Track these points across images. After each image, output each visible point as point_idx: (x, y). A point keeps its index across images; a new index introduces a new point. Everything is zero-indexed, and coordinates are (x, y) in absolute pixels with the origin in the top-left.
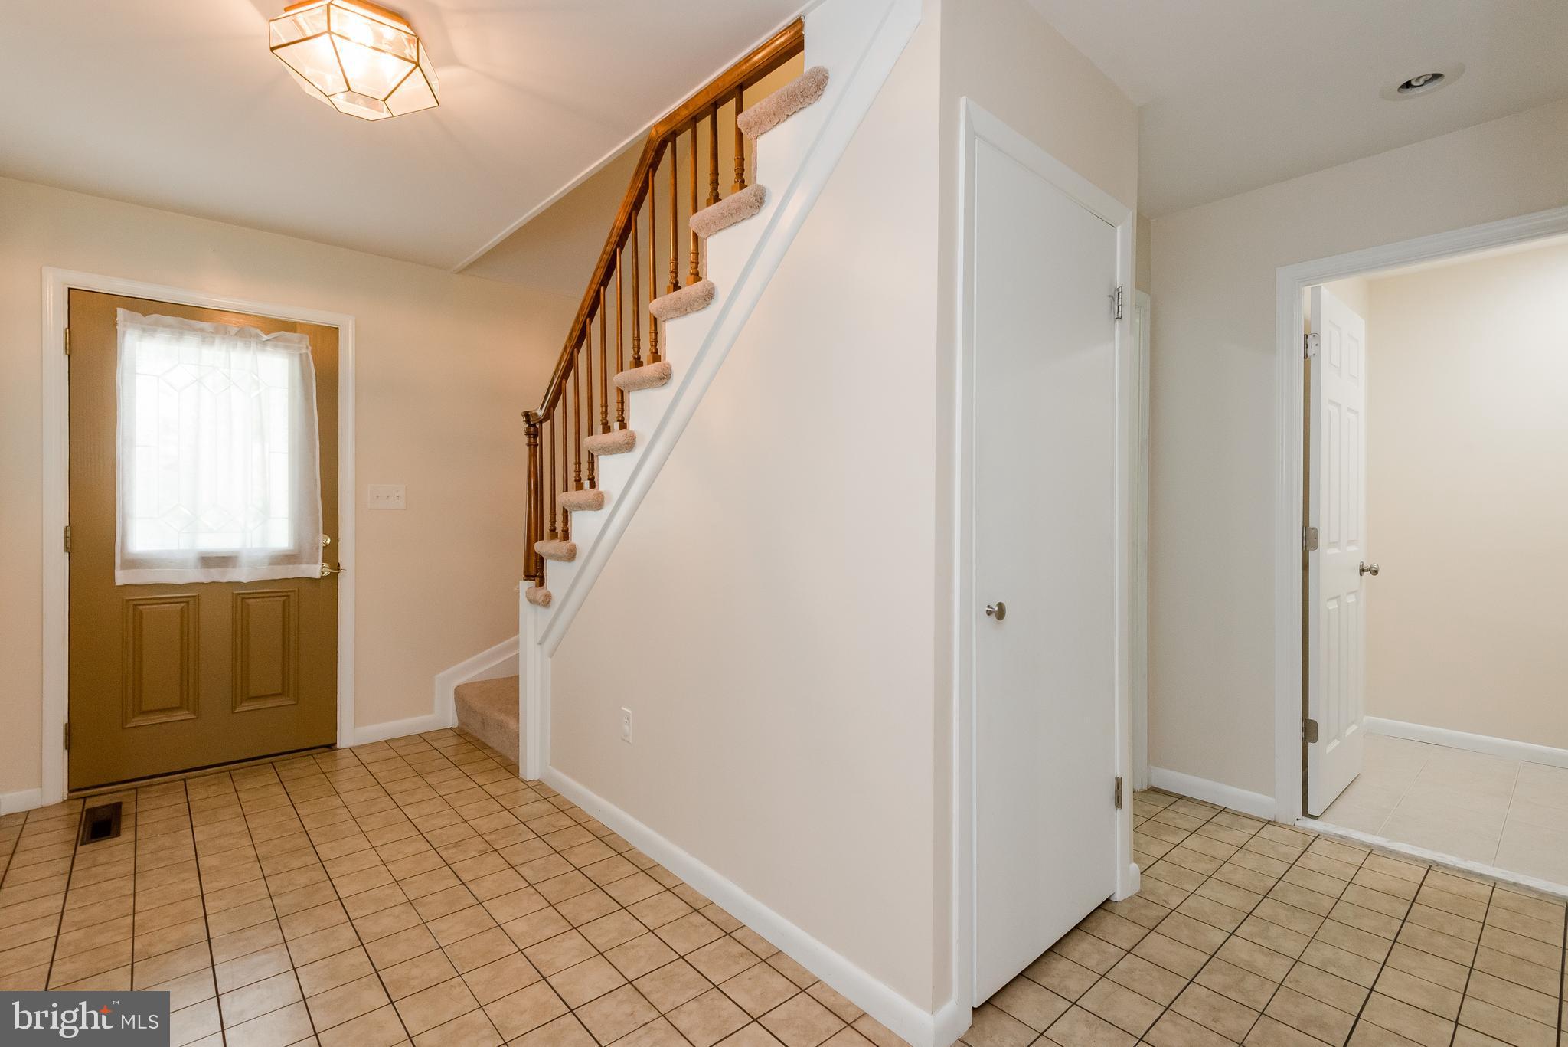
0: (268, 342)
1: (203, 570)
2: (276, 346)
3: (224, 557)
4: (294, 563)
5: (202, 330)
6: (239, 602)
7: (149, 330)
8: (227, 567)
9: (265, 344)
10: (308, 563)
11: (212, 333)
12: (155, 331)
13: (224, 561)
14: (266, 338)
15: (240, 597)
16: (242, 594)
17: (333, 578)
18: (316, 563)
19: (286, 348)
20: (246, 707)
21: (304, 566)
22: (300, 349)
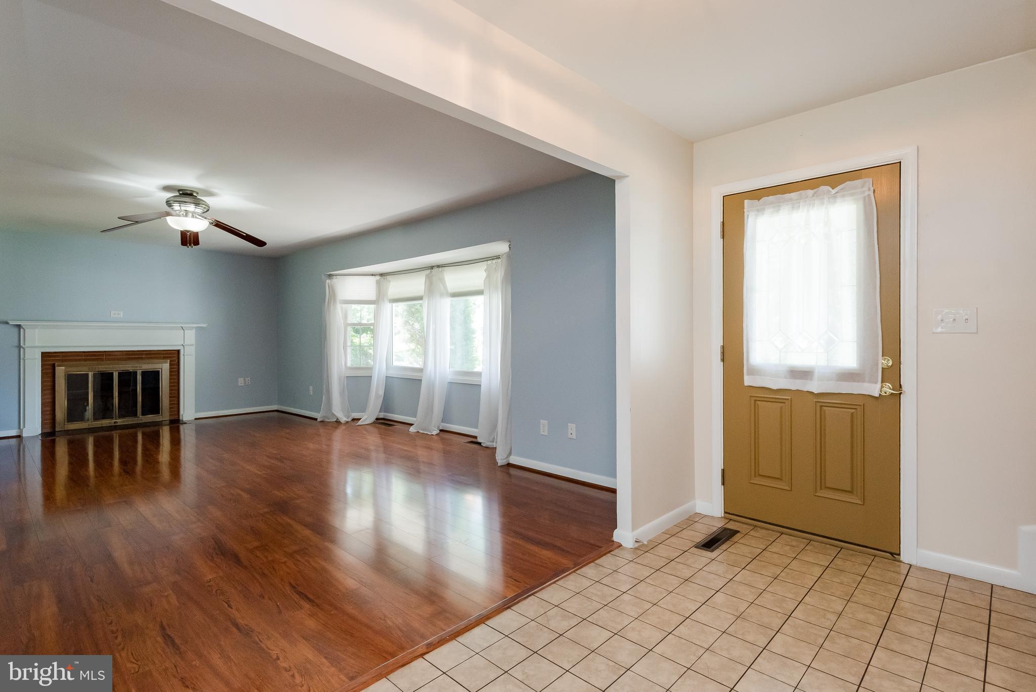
0: (837, 194)
1: (791, 380)
2: (843, 196)
3: (804, 372)
4: (859, 381)
5: (791, 199)
6: (818, 409)
7: (760, 211)
8: (807, 380)
9: (835, 197)
10: (869, 382)
11: (797, 199)
12: (764, 209)
13: (804, 374)
14: (834, 191)
15: (819, 404)
16: (820, 402)
17: (897, 396)
18: (876, 383)
19: (852, 195)
20: (822, 493)
21: (866, 385)
22: (864, 192)
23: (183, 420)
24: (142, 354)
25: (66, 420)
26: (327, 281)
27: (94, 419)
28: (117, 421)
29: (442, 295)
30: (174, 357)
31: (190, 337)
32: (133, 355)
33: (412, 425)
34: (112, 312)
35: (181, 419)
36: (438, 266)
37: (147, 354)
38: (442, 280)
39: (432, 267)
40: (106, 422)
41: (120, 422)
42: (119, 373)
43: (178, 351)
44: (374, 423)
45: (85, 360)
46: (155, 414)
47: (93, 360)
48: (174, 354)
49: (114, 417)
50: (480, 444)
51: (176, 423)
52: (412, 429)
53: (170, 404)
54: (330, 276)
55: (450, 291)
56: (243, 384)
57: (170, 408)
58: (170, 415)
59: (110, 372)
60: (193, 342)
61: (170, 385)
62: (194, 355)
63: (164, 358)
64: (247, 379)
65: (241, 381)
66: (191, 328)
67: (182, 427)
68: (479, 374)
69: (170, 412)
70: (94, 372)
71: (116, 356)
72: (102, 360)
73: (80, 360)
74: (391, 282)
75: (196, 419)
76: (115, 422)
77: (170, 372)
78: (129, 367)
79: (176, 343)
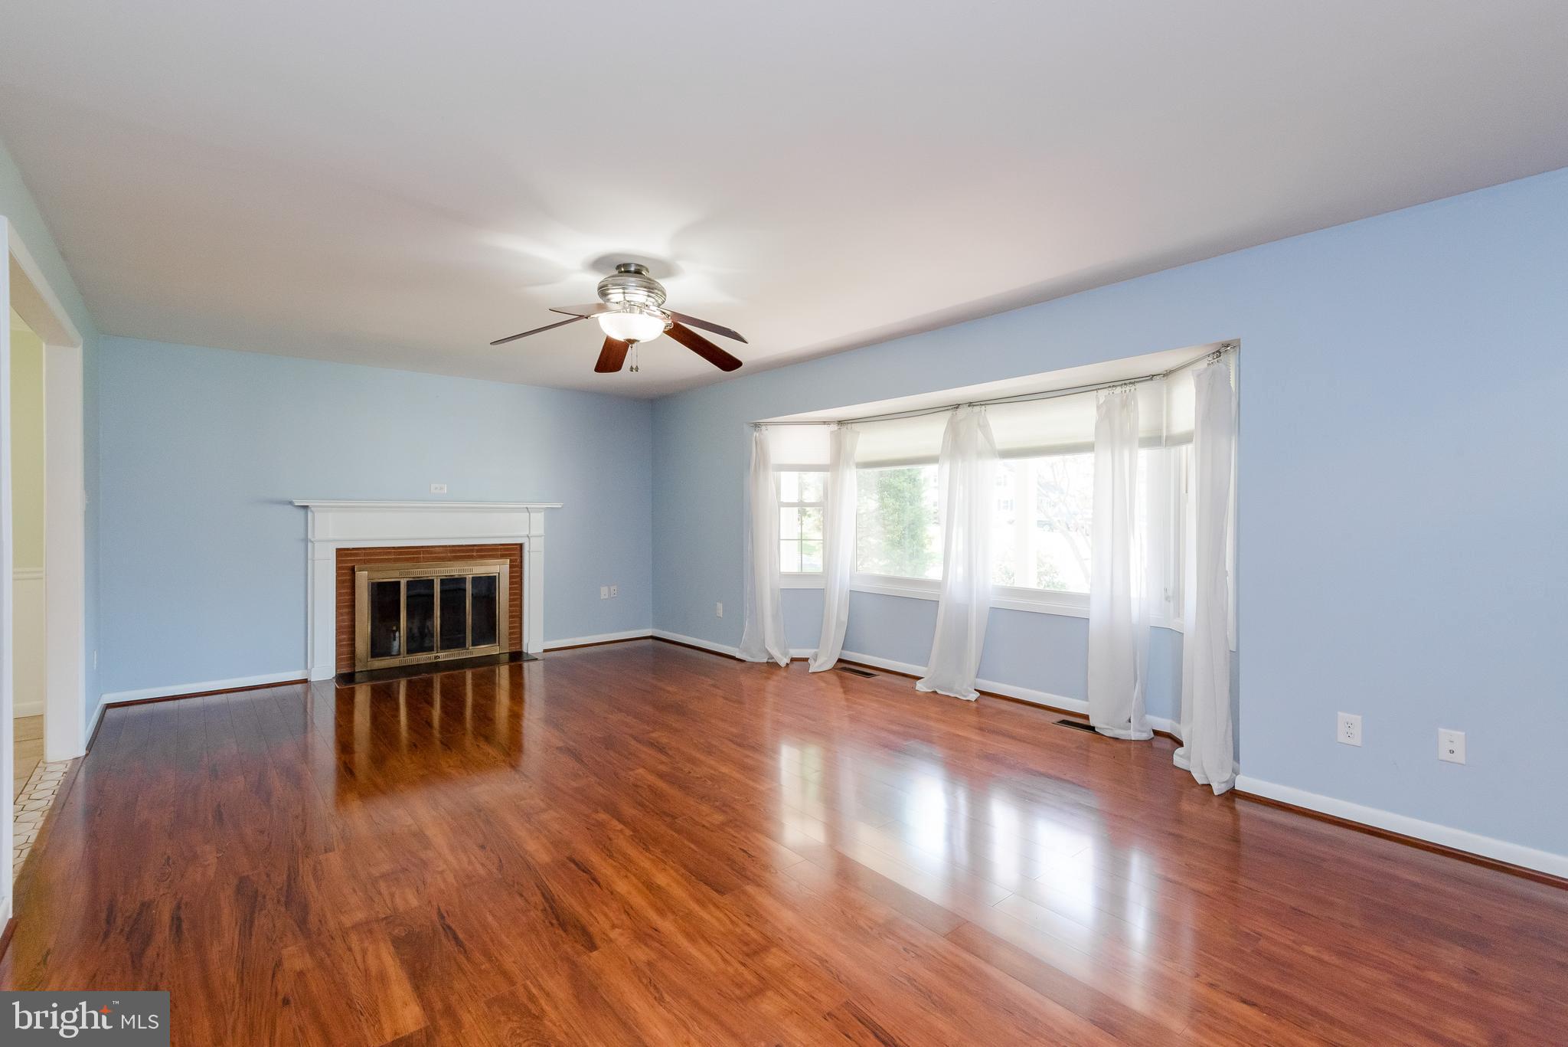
23: (527, 653)
24: (472, 551)
25: (370, 656)
26: (755, 434)
27: (407, 653)
28: (439, 654)
29: (980, 455)
30: (514, 553)
31: (538, 520)
32: (459, 551)
33: (919, 678)
34: (433, 486)
35: (525, 650)
36: (971, 404)
37: (478, 551)
38: (984, 427)
39: (957, 406)
40: (423, 658)
41: (444, 656)
42: (441, 580)
43: (521, 546)
44: (834, 668)
45: (396, 560)
46: (488, 644)
47: (407, 560)
48: (515, 549)
49: (435, 649)
50: (1092, 729)
51: (517, 657)
52: (921, 687)
53: (510, 628)
54: (757, 426)
55: (999, 447)
56: (606, 597)
57: (510, 634)
58: (510, 645)
59: (430, 578)
60: (541, 532)
61: (510, 599)
62: (543, 553)
63: (503, 556)
64: (612, 588)
65: (604, 592)
66: (538, 510)
67: (525, 665)
68: (1085, 599)
69: (510, 639)
70: (408, 579)
71: (435, 553)
72: (417, 560)
73: (388, 560)
74: (861, 434)
75: (545, 651)
76: (436, 657)
77: (511, 577)
78: (455, 569)
79: (515, 534)
